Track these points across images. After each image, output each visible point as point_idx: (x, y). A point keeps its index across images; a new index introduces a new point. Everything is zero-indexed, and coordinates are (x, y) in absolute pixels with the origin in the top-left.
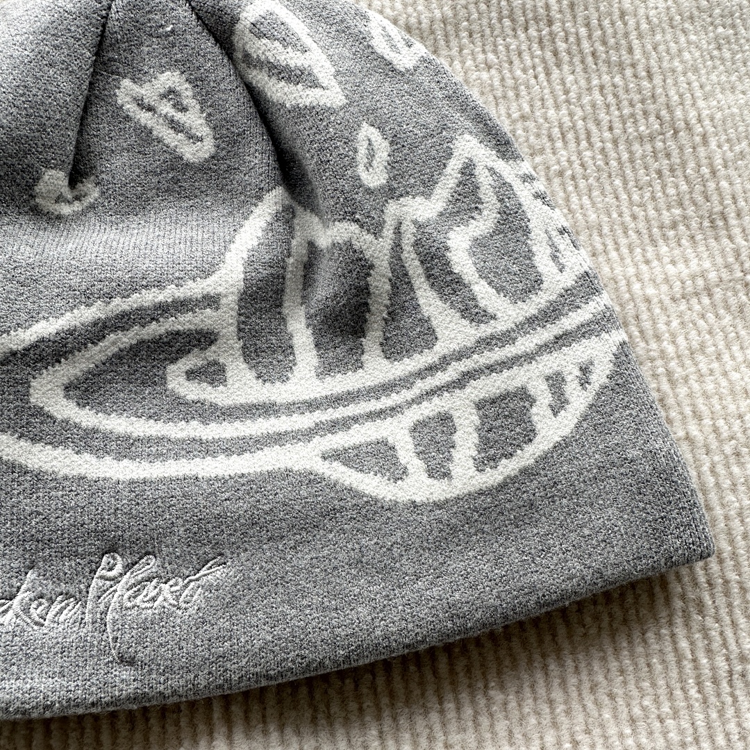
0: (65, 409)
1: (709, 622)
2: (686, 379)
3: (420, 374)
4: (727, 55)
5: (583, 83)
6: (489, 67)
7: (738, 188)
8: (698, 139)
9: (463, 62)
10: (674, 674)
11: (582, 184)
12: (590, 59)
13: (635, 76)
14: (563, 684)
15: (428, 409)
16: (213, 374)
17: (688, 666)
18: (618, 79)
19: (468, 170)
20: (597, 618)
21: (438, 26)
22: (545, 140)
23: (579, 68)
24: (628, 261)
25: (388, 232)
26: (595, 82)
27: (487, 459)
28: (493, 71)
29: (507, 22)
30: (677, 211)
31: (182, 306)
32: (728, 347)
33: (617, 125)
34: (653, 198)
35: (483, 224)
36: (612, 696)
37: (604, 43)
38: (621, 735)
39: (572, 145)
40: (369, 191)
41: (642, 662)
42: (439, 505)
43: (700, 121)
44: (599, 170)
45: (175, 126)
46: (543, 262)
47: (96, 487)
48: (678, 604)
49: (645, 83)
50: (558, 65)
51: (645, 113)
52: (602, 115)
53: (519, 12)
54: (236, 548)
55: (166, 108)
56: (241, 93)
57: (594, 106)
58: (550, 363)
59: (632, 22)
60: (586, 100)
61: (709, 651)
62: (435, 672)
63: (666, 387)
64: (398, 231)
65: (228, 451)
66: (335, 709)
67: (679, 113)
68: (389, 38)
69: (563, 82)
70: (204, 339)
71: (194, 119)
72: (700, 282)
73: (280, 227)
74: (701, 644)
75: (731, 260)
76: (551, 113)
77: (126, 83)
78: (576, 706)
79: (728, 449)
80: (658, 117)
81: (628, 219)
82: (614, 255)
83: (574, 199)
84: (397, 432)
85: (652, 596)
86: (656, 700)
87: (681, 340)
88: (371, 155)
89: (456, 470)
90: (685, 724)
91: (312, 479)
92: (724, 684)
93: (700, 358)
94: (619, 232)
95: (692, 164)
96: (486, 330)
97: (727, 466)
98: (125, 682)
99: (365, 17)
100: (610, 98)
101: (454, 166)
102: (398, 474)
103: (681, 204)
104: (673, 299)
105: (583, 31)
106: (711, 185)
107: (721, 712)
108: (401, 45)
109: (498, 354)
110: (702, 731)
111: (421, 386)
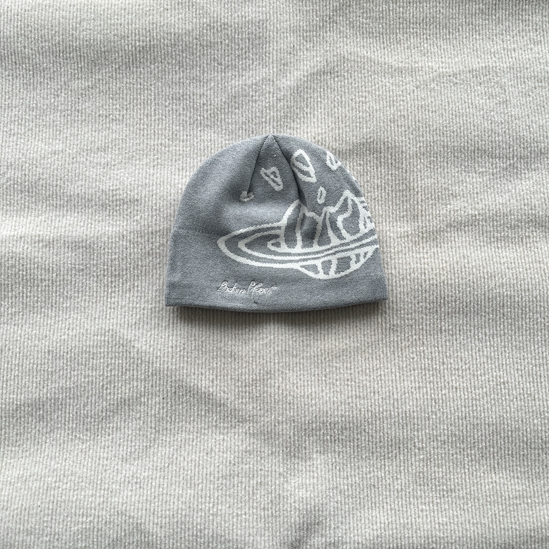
0: (245, 249)
1: (387, 316)
2: (395, 259)
3: (326, 250)
4: (432, 166)
5: (386, 172)
6: (360, 165)
7: (424, 208)
8: (415, 193)
9: (353, 163)
10: (376, 326)
11: (380, 202)
12: (390, 165)
13: (402, 172)
14: (349, 325)
15: (326, 259)
16: (278, 245)
17: (380, 325)
18: (397, 173)
19: (346, 200)
20: (360, 311)
21: (348, 151)
22: (372, 188)
23: (387, 167)
24: (388, 226)
25: (323, 215)
26: (390, 172)
27: (337, 272)
28: (361, 167)
29: (368, 152)
30: (405, 213)
31: (273, 228)
32: (409, 251)
33: (394, 186)
34: (399, 209)
35: (347, 215)
36: (360, 329)
37: (395, 160)
38: (361, 337)
39: (380, 191)
40: (319, 205)
41: (369, 323)
42: (325, 280)
43: (417, 187)
44: (386, 199)
45: (274, 181)
46: (361, 226)
47: (251, 267)
48: (380, 311)
49: (404, 175)
50: (381, 166)
51: (403, 183)
52: (390, 183)
53: (372, 149)
54: (280, 283)
55: (272, 177)
56: (291, 174)
57: (388, 179)
58: (357, 251)
59: (404, 155)
60: (386, 178)
61: (386, 323)
62: (320, 317)
63: (389, 260)
64: (325, 215)
65: (280, 263)
66: (297, 322)
67: (412, 185)
68: (331, 160)
69: (381, 171)
70: (277, 236)
71: (279, 180)
72: (406, 233)
73: (297, 210)
74: (384, 321)
75: (416, 228)
76: (376, 181)
77: (263, 169)
78: (352, 330)
79: (401, 277)
80: (406, 185)
81: (391, 214)
82: (384, 224)
83: (377, 207)
84: (318, 263)
85: (374, 309)
86: (371, 331)
87: (396, 249)
88: (321, 195)
89: (330, 273)
90: (376, 337)
91: (298, 271)
92: (388, 331)
93: (400, 254)
94: (387, 217)
95: (412, 200)
96: (343, 242)
97: (400, 281)
98: (255, 307)
99: (326, 154)
100: (393, 178)
101: (342, 199)
102: (317, 272)
103: (406, 211)
104: (397, 237)
105: (390, 157)
106: (416, 207)
107: (386, 336)
108: (334, 162)
109: (345, 248)
110: (380, 339)
111: (326, 253)
